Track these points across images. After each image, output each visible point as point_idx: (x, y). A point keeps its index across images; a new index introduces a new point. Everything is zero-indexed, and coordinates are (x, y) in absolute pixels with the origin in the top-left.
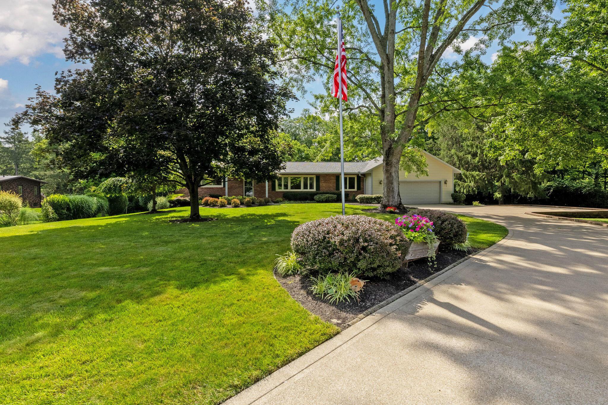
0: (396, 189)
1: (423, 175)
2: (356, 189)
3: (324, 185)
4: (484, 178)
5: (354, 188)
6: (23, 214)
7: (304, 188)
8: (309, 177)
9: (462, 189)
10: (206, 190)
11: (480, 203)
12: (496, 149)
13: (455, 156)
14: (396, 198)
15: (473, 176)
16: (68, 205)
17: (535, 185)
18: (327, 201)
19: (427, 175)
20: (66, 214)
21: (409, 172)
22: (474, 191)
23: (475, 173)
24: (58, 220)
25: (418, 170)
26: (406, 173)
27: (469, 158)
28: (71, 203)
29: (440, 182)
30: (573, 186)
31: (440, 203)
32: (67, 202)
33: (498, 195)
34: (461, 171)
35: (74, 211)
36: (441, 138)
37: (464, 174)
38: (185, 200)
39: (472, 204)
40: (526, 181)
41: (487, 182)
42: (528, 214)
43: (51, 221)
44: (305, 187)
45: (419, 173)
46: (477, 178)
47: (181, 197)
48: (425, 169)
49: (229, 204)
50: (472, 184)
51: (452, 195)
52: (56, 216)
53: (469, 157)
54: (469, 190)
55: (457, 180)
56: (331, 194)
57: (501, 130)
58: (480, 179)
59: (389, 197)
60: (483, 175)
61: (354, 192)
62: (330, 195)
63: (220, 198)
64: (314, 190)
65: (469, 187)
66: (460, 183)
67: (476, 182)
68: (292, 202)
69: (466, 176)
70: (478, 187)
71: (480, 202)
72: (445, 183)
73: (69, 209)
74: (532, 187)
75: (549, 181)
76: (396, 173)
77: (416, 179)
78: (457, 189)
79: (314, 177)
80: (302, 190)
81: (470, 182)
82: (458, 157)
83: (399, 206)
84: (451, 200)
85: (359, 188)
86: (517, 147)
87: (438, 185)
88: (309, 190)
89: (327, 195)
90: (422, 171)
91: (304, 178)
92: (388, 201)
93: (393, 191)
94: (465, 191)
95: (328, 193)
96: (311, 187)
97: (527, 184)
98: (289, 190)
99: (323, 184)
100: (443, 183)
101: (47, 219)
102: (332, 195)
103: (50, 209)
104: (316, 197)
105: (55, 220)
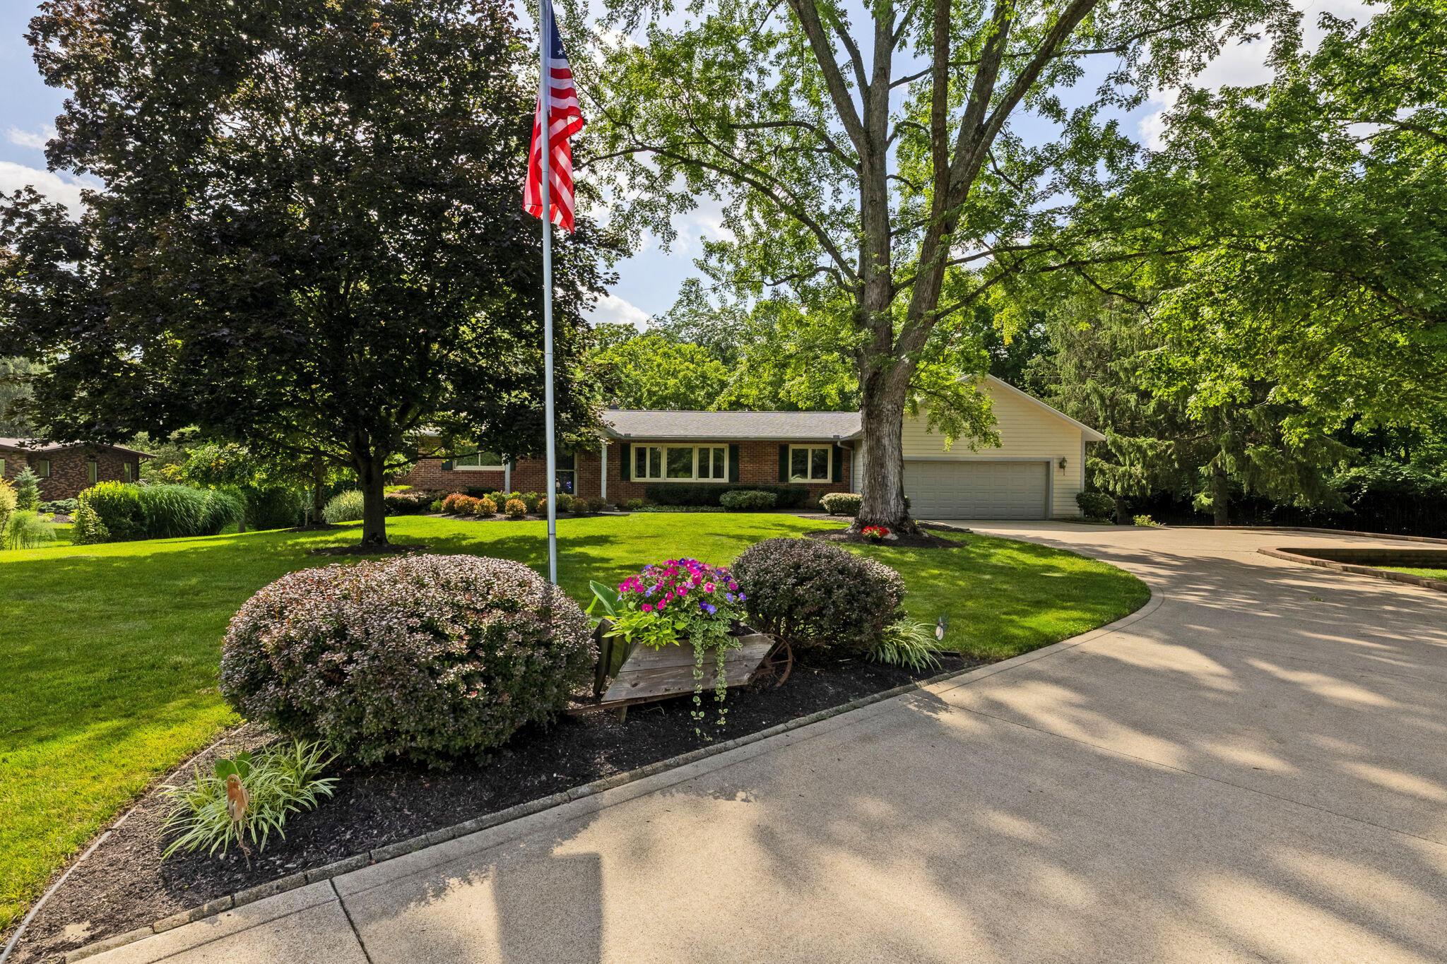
0: (893, 479)
1: (987, 446)
2: (829, 480)
3: (750, 467)
4: (1171, 454)
5: (825, 476)
6: (19, 524)
7: (701, 476)
8: (712, 447)
9: (1112, 482)
10: (464, 478)
11: (1152, 519)
12: (1173, 375)
13: (1094, 398)
14: (892, 503)
15: (1139, 449)
16: (137, 506)
17: (1308, 477)
18: (751, 508)
19: (998, 445)
20: (130, 526)
21: (955, 438)
22: (1142, 488)
23: (1144, 441)
24: (108, 541)
25: (975, 433)
26: (948, 440)
27: (1133, 403)
28: (146, 502)
29: (1048, 464)
30: (1423, 480)
31: (1046, 517)
32: (133, 501)
33: (1204, 500)
34: (1107, 436)
35: (151, 521)
36: (1063, 352)
37: (1114, 443)
38: (406, 499)
39: (1133, 523)
40: (1282, 463)
41: (1176, 465)
42: (1265, 553)
43: (91, 543)
44: (703, 472)
45: (976, 439)
46: (1150, 453)
47: (402, 492)
48: (992, 429)
49: (501, 510)
50: (1138, 469)
51: (1080, 498)
52: (103, 530)
53: (1133, 398)
54: (1130, 486)
55: (1098, 460)
56: (763, 490)
57: (1188, 323)
58: (1158, 456)
59: (874, 499)
60: (1168, 447)
61: (824, 485)
62: (759, 494)
63: (486, 495)
64: (725, 479)
65: (1130, 476)
66: (1106, 466)
67: (1148, 465)
68: (665, 507)
69: (1119, 448)
70: (1153, 479)
71: (1155, 518)
72: (1062, 465)
73: (137, 516)
74: (1301, 481)
75: (1352, 465)
76: (893, 438)
77: (971, 456)
78: (1098, 482)
79: (726, 447)
80: (695, 479)
81: (1132, 464)
82: (1102, 397)
83: (901, 524)
84: (1076, 511)
85: (836, 477)
86: (1233, 369)
87: (1039, 472)
88: (711, 480)
89: (752, 493)
90: (985, 434)
91: (701, 450)
92: (872, 511)
93: (884, 485)
94: (1118, 488)
95: (754, 488)
96: (718, 473)
97: (1283, 472)
98: (663, 478)
99: (746, 466)
100: (1055, 466)
101: (83, 536)
102: (765, 494)
103: (92, 515)
104: (725, 498)
105: (100, 539)
